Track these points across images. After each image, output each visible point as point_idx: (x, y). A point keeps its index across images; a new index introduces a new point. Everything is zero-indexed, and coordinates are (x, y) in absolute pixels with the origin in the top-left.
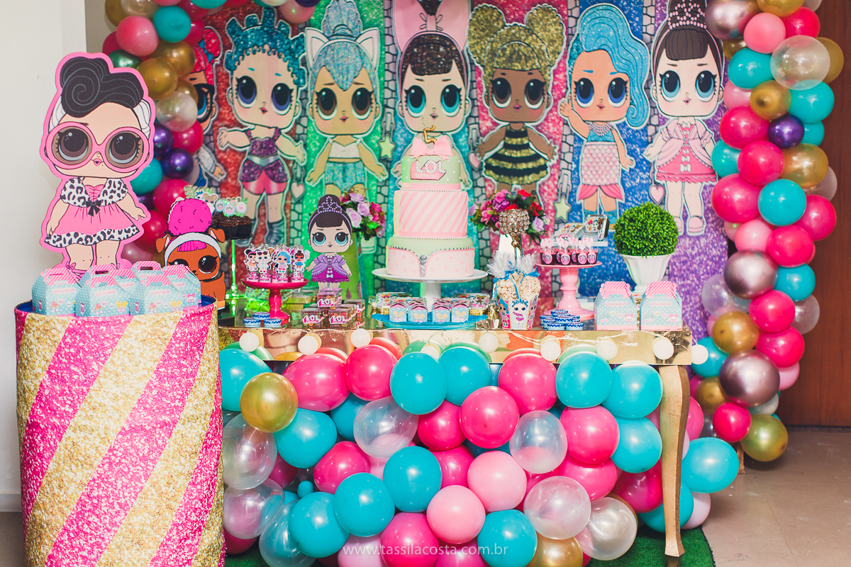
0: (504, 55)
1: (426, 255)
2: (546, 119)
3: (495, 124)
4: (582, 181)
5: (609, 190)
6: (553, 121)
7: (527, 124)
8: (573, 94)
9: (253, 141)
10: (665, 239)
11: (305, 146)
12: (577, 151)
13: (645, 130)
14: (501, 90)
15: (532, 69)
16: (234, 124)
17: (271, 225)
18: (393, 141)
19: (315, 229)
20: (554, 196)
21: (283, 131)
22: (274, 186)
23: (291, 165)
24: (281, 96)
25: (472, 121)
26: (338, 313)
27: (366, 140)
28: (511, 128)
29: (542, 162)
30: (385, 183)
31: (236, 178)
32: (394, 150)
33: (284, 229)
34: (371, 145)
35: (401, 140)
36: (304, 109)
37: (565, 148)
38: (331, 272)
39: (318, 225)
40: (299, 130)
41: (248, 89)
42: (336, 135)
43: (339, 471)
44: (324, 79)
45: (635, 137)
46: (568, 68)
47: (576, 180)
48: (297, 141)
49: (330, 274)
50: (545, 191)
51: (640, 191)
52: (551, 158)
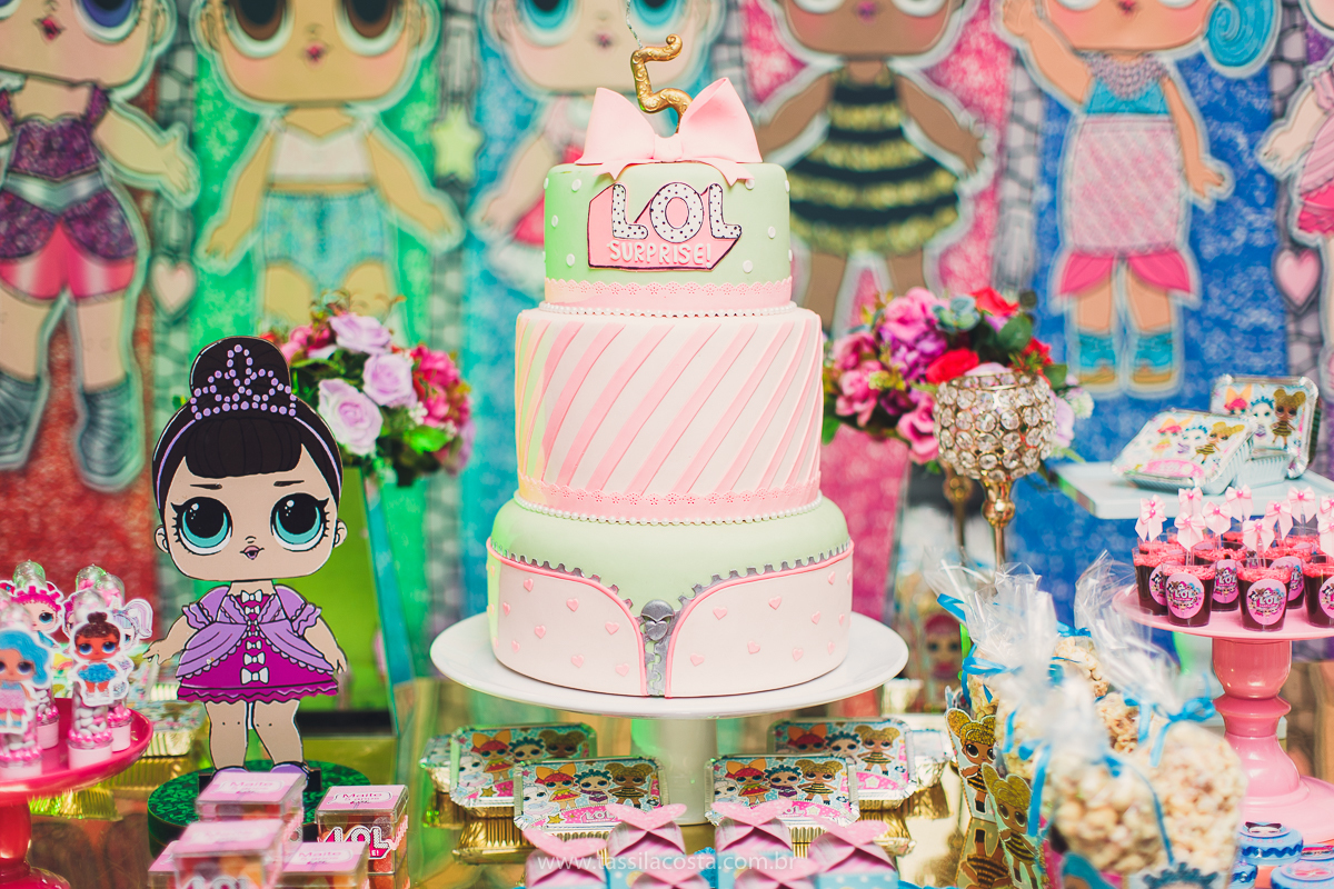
1: (668, 600)
3: (799, 65)
4: (1070, 241)
5: (1153, 267)
6: (979, 53)
7: (900, 65)
9: (21, 129)
11: (192, 141)
12: (1053, 148)
13: (1262, 77)
17: (91, 398)
18: (476, 121)
19: (185, 485)
21: (119, 96)
22: (95, 273)
23: (147, 202)
25: (724, 53)
27: (390, 119)
28: (848, 76)
29: (942, 182)
30: (454, 257)
32: (480, 152)
33: (133, 408)
34: (406, 137)
35: (499, 119)
37: (1017, 136)
38: (261, 658)
39: (196, 469)
40: (170, 90)
42: (292, 106)
47: (1049, 237)
48: (165, 125)
49: (254, 668)
51: (1244, 267)
52: (972, 167)
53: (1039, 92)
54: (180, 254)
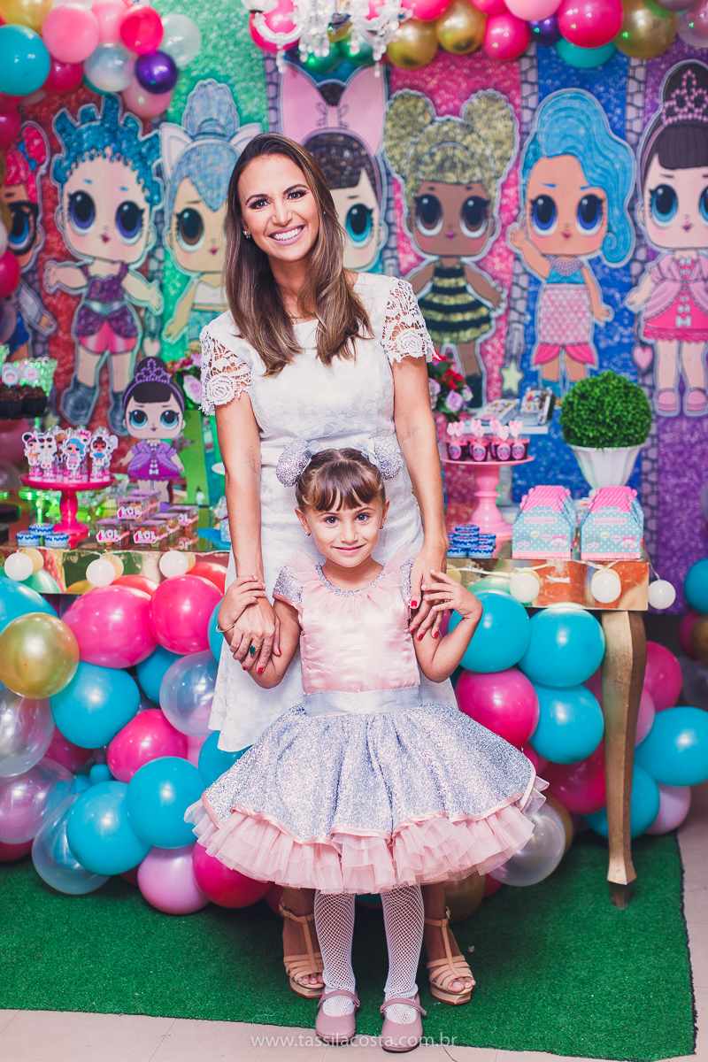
0: (433, 162)
2: (491, 253)
3: (420, 259)
4: (540, 339)
5: (576, 352)
6: (500, 255)
7: (465, 260)
8: (528, 218)
9: (92, 281)
10: (630, 423)
11: (161, 287)
12: (533, 298)
13: (627, 268)
14: (428, 210)
15: (471, 182)
16: (66, 256)
17: (116, 396)
19: (133, 405)
20: (500, 360)
21: (132, 267)
22: (120, 343)
23: (142, 313)
24: (129, 219)
25: (388, 254)
26: (148, 527)
28: (442, 265)
29: (484, 311)
31: (68, 331)
36: (160, 237)
37: (516, 292)
38: (156, 466)
39: (137, 400)
40: (153, 265)
41: (83, 209)
42: (203, 273)
43: (140, 753)
44: (186, 196)
45: (613, 277)
46: (522, 181)
48: (150, 280)
49: (154, 469)
50: (488, 352)
51: (619, 353)
52: (497, 306)
53: (526, 273)
54: (155, 335)
